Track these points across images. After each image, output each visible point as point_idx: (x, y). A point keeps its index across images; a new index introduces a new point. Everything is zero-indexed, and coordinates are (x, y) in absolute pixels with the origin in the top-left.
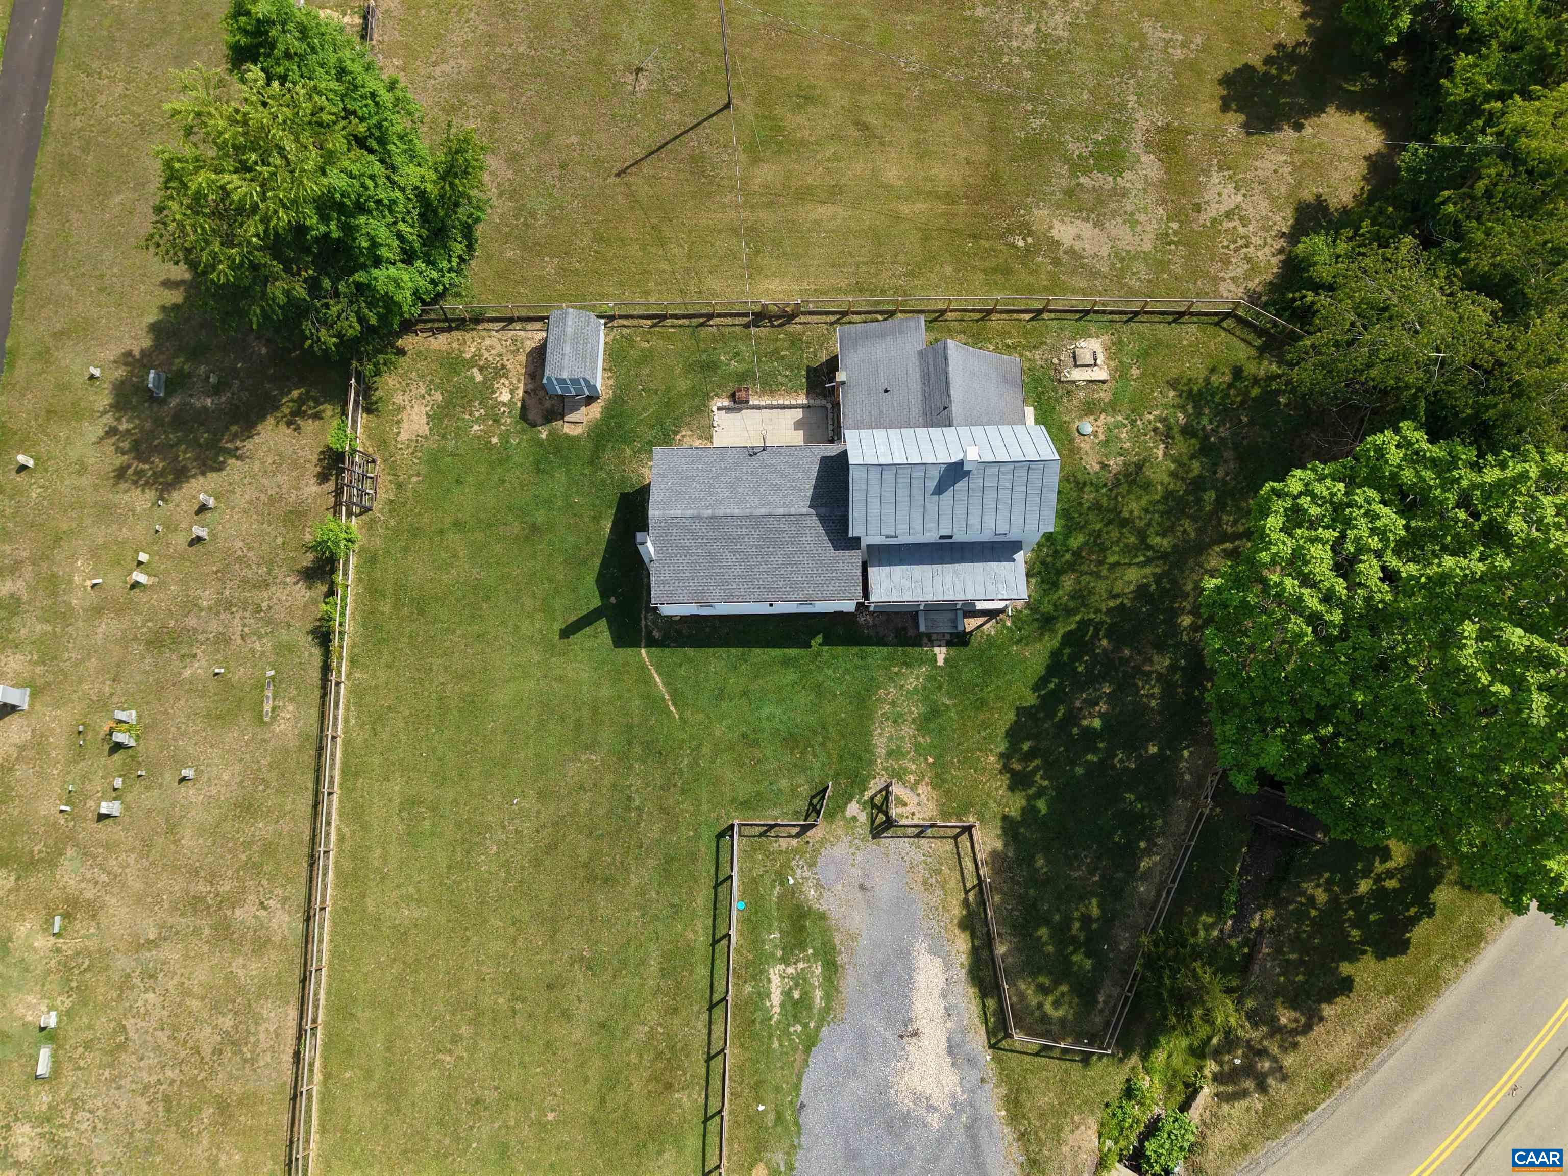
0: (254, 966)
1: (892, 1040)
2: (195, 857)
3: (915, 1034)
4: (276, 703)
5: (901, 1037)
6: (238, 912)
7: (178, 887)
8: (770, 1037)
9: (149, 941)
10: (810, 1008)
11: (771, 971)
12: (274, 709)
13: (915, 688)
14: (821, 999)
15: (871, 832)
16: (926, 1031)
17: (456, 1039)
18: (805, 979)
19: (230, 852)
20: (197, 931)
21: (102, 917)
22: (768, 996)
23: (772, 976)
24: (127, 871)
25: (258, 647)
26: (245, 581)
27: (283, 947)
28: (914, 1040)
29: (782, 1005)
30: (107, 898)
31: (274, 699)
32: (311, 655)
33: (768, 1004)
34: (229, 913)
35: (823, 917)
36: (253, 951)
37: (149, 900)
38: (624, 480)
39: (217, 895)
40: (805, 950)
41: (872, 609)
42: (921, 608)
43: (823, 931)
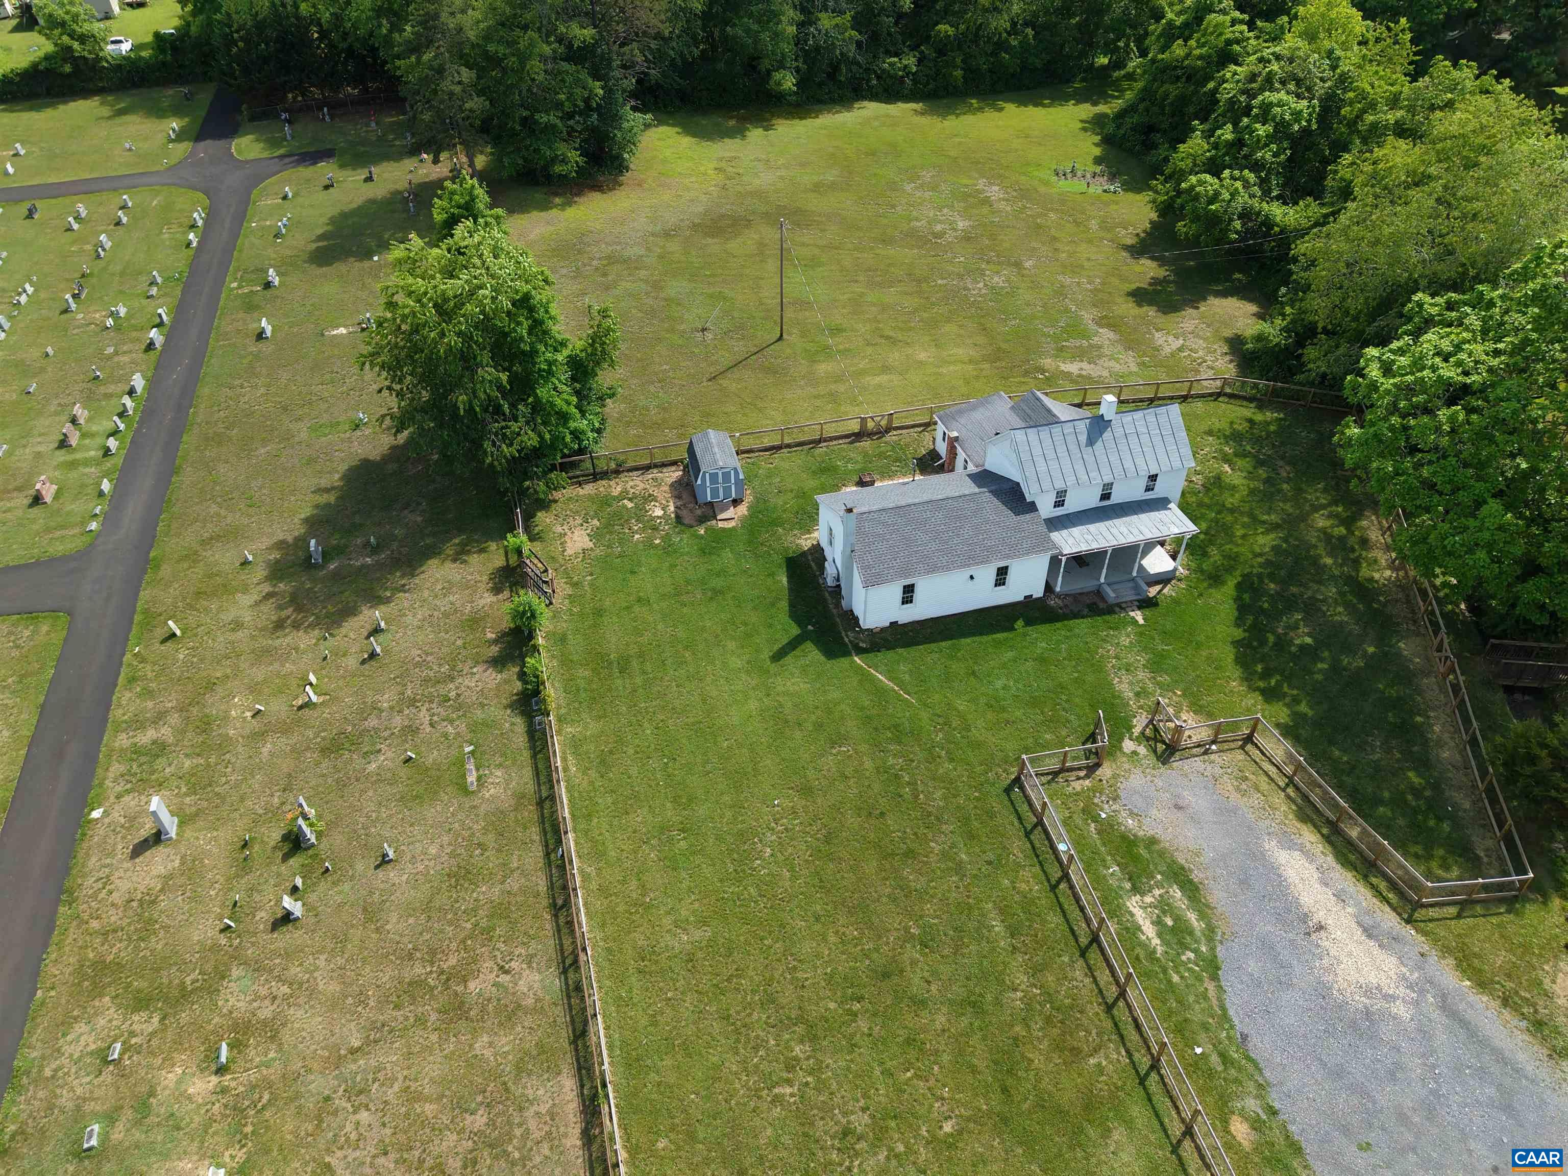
0: (504, 1040)
1: (1300, 940)
2: (406, 940)
3: (1320, 928)
4: (481, 772)
5: (1309, 934)
6: (472, 985)
7: (386, 977)
8: (1165, 971)
9: (353, 1051)
10: (1191, 933)
11: (1128, 904)
12: (479, 779)
13: (1131, 642)
14: (1198, 920)
15: (1158, 759)
16: (1330, 922)
17: (791, 1065)
18: (1168, 905)
19: (450, 923)
20: (421, 1021)
21: (286, 1036)
22: (1139, 928)
23: (1132, 909)
24: (315, 975)
25: (450, 729)
26: (427, 680)
27: (538, 1010)
28: (1323, 934)
29: (1159, 935)
30: (292, 1011)
31: (477, 770)
32: (513, 724)
33: (1144, 938)
34: (460, 989)
35: (1152, 841)
36: (501, 1024)
37: (350, 1000)
38: (786, 549)
39: (442, 972)
40: (1153, 877)
41: (1058, 589)
42: (1102, 580)
43: (1162, 854)
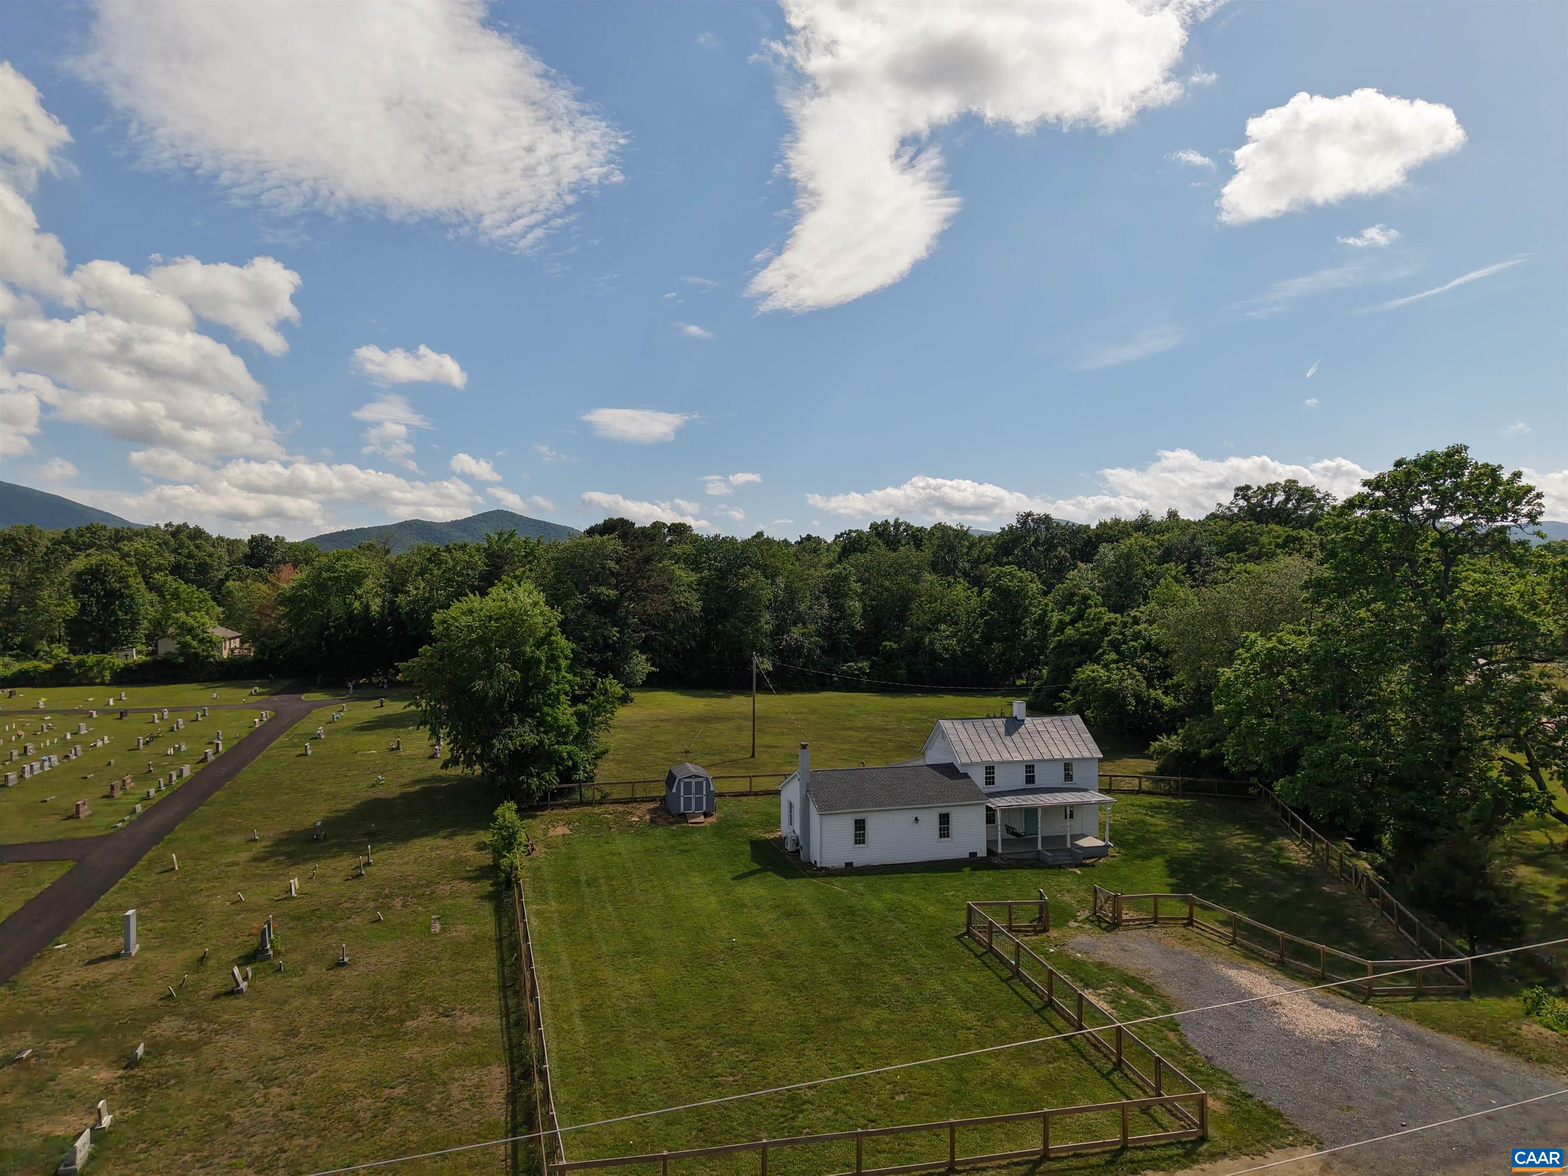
0: (436, 1050)
1: (1256, 1010)
2: (347, 1003)
3: (1276, 1004)
4: (445, 926)
5: (1265, 1007)
6: (409, 1023)
7: (321, 1022)
9: (275, 1059)
10: (1147, 1008)
11: (1082, 993)
12: (442, 929)
14: (1152, 1002)
15: (1102, 930)
16: (1284, 1001)
18: (1121, 995)
23: (1085, 996)
24: (249, 1019)
25: (420, 908)
26: (404, 887)
27: (475, 1034)
28: (1279, 1007)
29: (1115, 1008)
30: (218, 1037)
31: (442, 925)
32: (481, 906)
34: (396, 1025)
35: (1101, 964)
38: (752, 840)
39: (380, 1018)
40: (1104, 982)
41: (1000, 851)
42: (1040, 848)
43: (1112, 970)
